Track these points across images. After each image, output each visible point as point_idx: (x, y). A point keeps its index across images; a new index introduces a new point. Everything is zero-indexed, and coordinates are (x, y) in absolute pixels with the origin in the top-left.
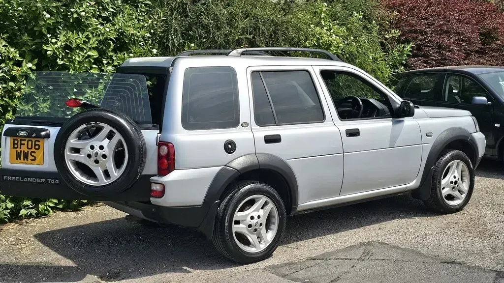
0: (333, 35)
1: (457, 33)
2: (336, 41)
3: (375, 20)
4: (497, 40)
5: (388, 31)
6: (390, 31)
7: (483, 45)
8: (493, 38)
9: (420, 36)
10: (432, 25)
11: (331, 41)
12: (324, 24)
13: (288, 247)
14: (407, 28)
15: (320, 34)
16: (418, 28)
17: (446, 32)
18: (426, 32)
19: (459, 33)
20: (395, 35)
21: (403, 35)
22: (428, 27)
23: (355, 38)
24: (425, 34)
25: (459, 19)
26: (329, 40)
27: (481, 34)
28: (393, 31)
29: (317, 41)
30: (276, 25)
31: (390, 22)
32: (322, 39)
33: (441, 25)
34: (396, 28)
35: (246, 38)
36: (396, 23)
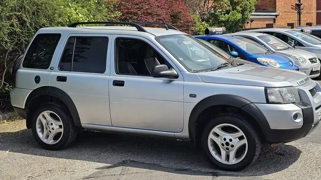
0: (80, 14)
1: (157, 15)
2: (82, 18)
3: (104, 4)
4: (180, 20)
5: (113, 12)
6: (115, 12)
7: (172, 23)
8: (178, 19)
9: (134, 17)
10: (141, 8)
11: (79, 19)
12: (71, 6)
13: (66, 171)
14: (126, 11)
15: (70, 13)
16: (133, 10)
17: (150, 14)
18: (137, 14)
19: (158, 15)
20: (118, 15)
21: (123, 15)
22: (139, 10)
23: (94, 16)
24: (137, 15)
25: (157, 5)
26: (77, 17)
27: (171, 16)
28: (116, 12)
29: (68, 18)
30: (38, 5)
31: (114, 6)
32: (72, 17)
33: (147, 9)
34: (118, 10)
35: (15, 15)
36: (118, 7)
